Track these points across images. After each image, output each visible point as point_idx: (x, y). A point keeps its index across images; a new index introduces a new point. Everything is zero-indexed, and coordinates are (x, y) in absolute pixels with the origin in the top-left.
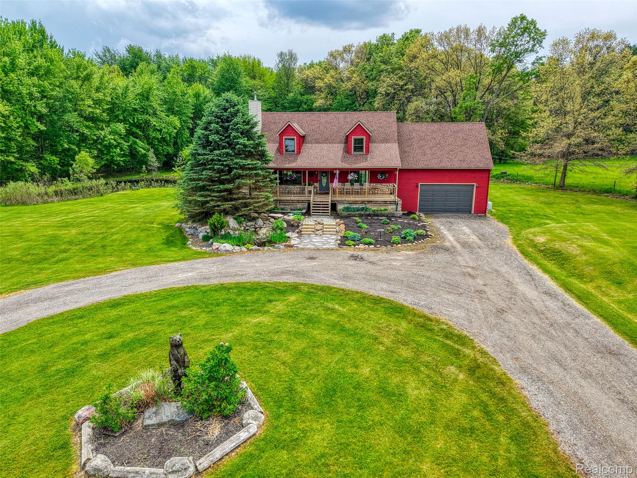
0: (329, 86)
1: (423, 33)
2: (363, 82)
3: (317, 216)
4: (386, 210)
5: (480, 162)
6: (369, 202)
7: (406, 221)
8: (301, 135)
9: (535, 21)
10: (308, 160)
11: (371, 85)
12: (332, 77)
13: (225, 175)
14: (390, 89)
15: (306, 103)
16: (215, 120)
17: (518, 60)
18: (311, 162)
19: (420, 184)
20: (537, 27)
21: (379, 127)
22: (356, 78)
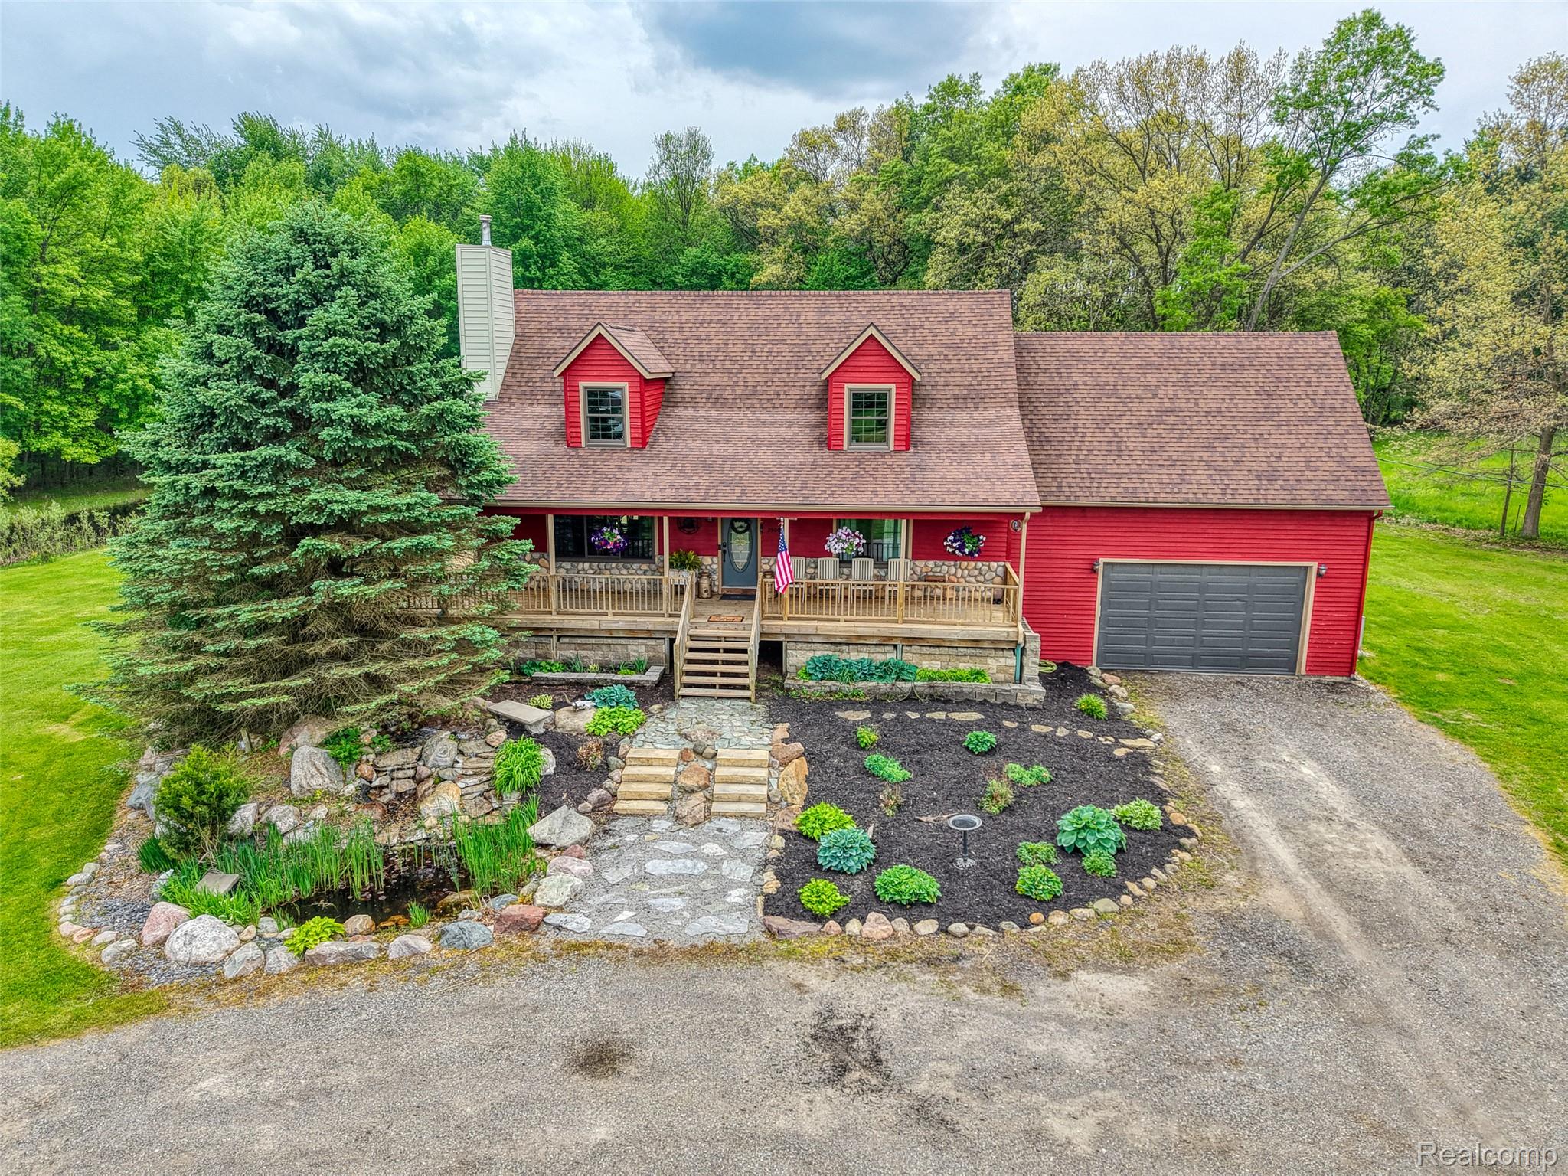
0: (797, 227)
1: (1066, 74)
2: (892, 216)
3: (702, 704)
4: (977, 674)
5: (1336, 482)
6: (911, 641)
7: (1062, 732)
8: (648, 376)
9: (1409, 30)
10: (672, 476)
11: (916, 223)
12: (806, 201)
13: (270, 558)
14: (972, 231)
15: (733, 274)
16: (238, 315)
17: (1355, 148)
18: (683, 482)
19: (1102, 560)
20: (1414, 49)
21: (947, 346)
22: (873, 203)
